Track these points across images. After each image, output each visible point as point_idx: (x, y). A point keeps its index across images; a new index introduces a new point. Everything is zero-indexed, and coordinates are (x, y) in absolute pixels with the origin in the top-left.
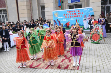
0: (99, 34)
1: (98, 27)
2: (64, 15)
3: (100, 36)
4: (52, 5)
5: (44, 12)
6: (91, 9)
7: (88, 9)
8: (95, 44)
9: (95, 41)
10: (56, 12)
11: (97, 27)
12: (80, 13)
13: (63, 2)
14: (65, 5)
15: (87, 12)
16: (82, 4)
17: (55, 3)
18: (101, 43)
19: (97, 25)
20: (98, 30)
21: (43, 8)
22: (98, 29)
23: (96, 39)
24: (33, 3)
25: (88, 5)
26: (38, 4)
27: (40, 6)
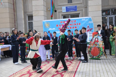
0: (99, 48)
1: (98, 39)
2: (57, 26)
3: (100, 50)
4: (42, 13)
5: (32, 22)
6: (90, 20)
7: (86, 19)
8: (94, 60)
9: (95, 57)
10: (47, 22)
11: (97, 39)
12: (77, 24)
13: (56, 11)
14: (59, 14)
15: (85, 22)
16: (79, 14)
17: (46, 11)
18: (102, 59)
19: (96, 37)
20: (98, 43)
21: (31, 17)
23: (95, 53)
25: (86, 15)
26: (25, 13)
27: (27, 15)
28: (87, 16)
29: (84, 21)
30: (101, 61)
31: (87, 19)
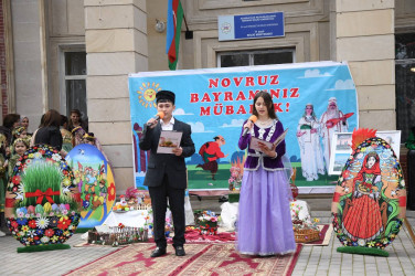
0: (381, 201)
1: (377, 160)
2: (195, 98)
3: (389, 213)
5: (83, 82)
6: (342, 74)
7: (323, 70)
8: (359, 258)
9: (361, 243)
10: (148, 80)
11: (372, 162)
12: (281, 93)
13: (189, 35)
14: (204, 50)
15: (317, 86)
16: (294, 48)
18: (396, 254)
20: (378, 178)
21: (76, 60)
22: (376, 171)
24: (16, 30)
25: (326, 52)
26: (51, 37)
27: (62, 48)
28: (327, 58)
29: (313, 80)
30: (392, 260)
31: (328, 69)
